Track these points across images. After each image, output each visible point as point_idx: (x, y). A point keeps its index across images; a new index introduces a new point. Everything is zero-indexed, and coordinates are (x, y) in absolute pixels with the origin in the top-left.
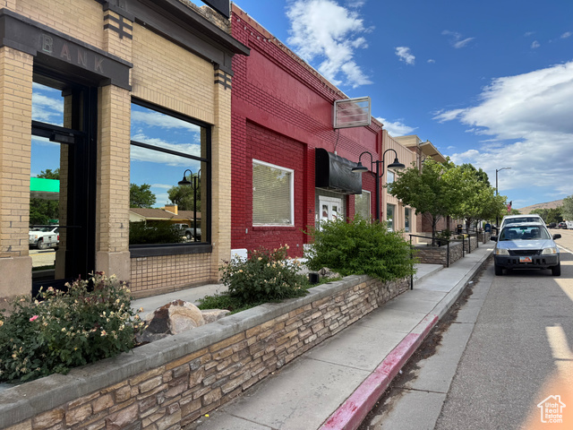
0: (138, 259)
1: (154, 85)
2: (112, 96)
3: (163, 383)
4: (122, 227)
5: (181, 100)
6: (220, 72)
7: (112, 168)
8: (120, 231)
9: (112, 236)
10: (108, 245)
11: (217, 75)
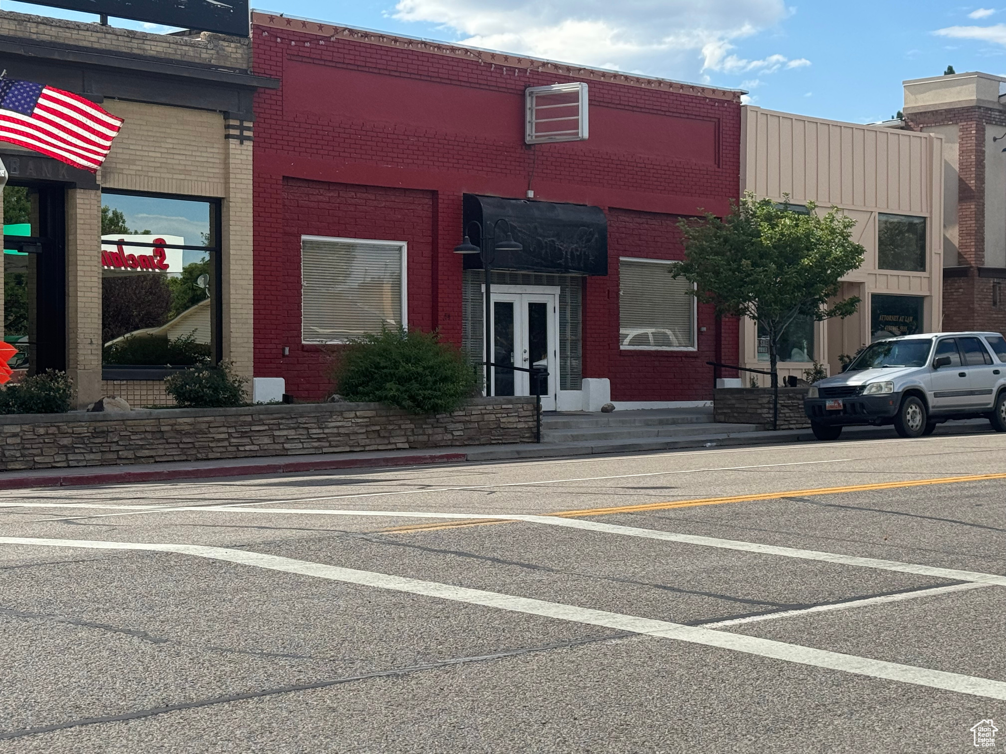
0: (115, 382)
1: (131, 167)
2: (78, 201)
3: (88, 432)
4: (91, 343)
5: (170, 176)
6: (232, 122)
7: (79, 279)
8: (90, 347)
9: (80, 352)
10: (76, 362)
11: (228, 127)
